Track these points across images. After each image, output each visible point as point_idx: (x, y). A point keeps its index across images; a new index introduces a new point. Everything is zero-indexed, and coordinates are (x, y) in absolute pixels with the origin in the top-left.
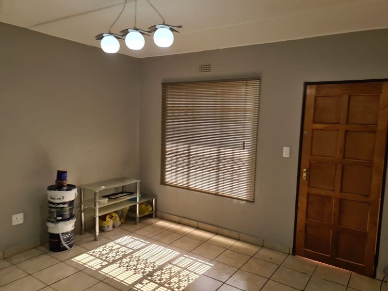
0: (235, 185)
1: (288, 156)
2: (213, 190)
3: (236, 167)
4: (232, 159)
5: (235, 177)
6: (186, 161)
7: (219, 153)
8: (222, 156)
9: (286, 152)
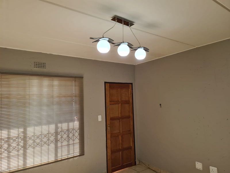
0: (71, 147)
1: (101, 120)
2: (52, 159)
3: (71, 135)
4: (68, 130)
5: (71, 142)
6: (22, 144)
7: (57, 128)
8: (59, 130)
9: (100, 118)
